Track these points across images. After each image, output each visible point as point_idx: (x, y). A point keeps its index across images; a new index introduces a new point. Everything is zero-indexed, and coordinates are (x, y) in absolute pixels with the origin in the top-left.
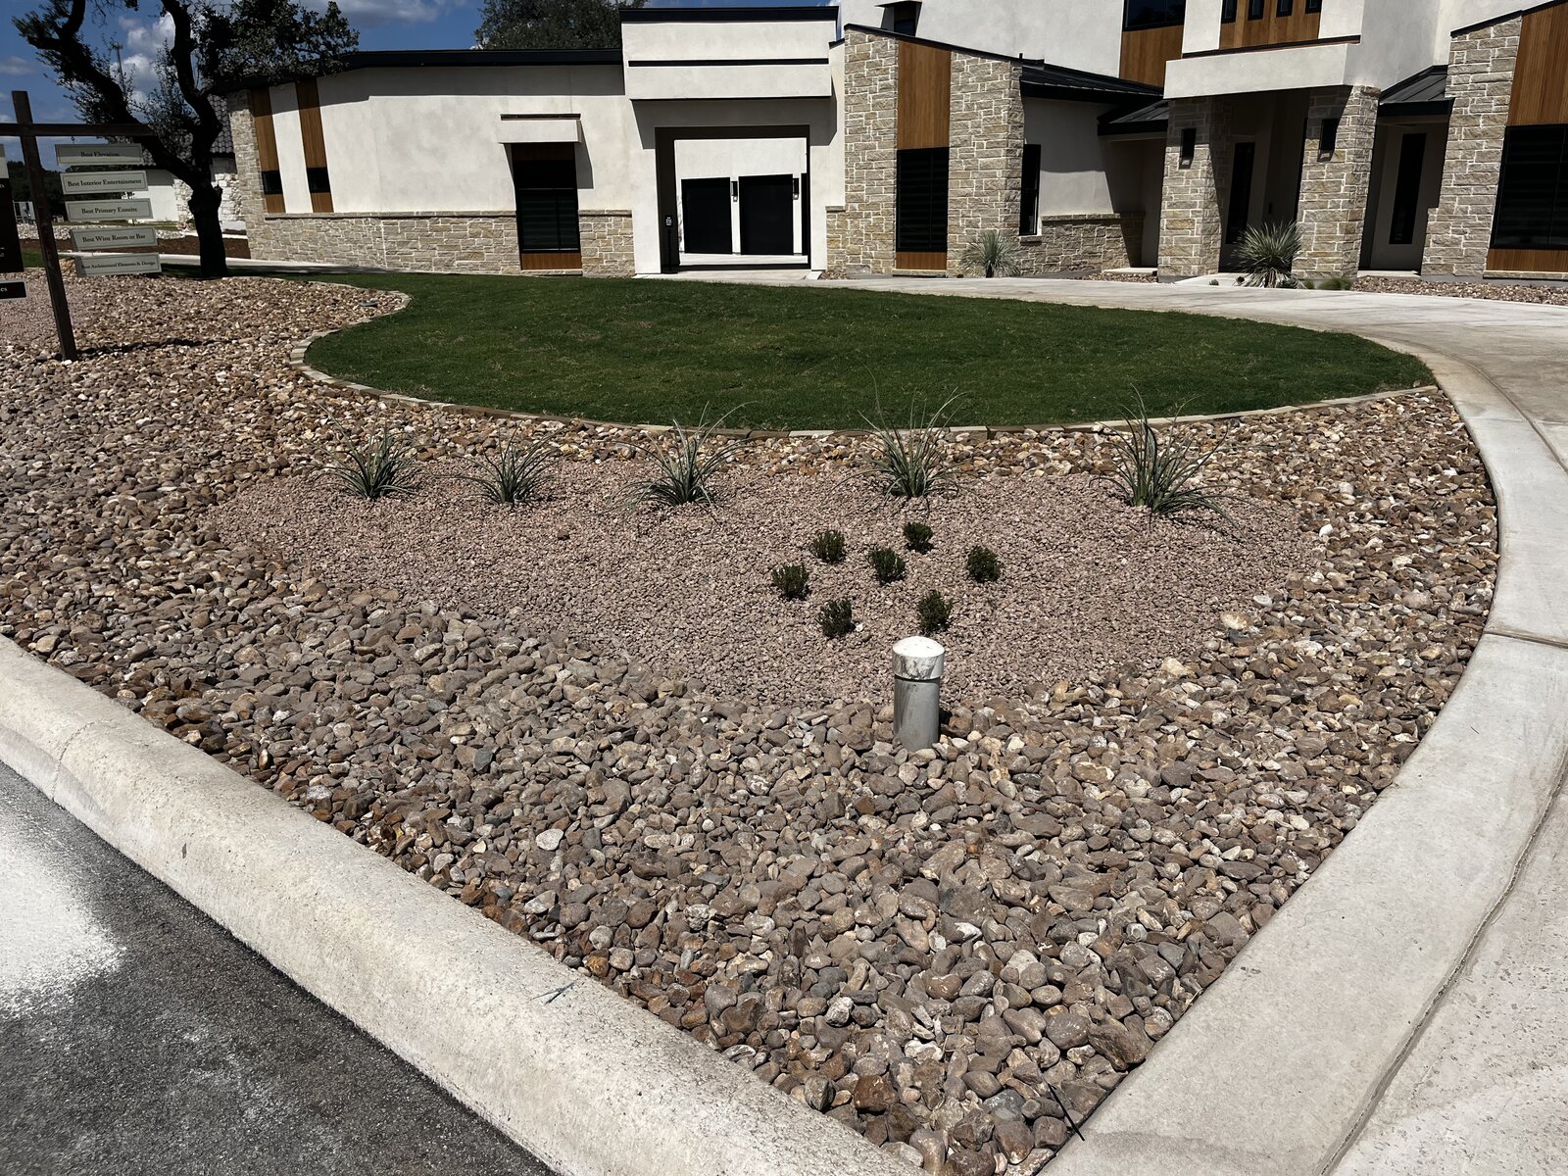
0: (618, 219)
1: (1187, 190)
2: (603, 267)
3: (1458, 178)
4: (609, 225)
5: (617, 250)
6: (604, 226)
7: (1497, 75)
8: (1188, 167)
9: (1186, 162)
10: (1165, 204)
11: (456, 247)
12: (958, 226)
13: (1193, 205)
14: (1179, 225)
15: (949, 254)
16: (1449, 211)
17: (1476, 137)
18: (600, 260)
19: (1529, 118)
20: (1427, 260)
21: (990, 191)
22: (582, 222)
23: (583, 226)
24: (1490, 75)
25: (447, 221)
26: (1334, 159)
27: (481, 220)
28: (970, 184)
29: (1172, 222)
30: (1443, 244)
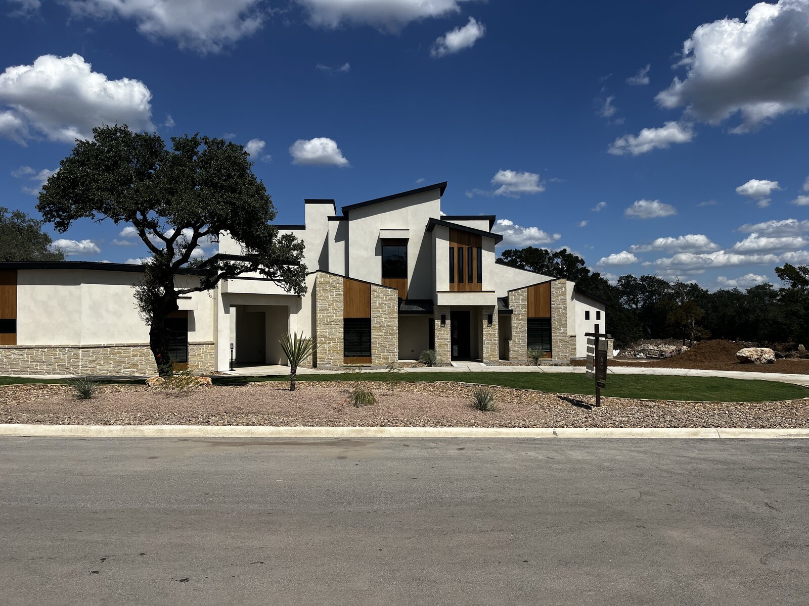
0: (207, 345)
1: (444, 334)
2: (199, 369)
3: (516, 332)
4: (203, 349)
5: (205, 360)
6: (200, 349)
7: (523, 303)
8: (444, 327)
9: (443, 325)
10: (436, 339)
11: (124, 362)
12: (377, 347)
13: (447, 339)
14: (443, 346)
15: (373, 358)
16: (515, 342)
17: (519, 320)
18: (198, 365)
19: (532, 315)
20: (511, 356)
21: (391, 334)
22: (189, 348)
23: (191, 349)
24: (521, 303)
25: (120, 349)
26: (492, 326)
27: (139, 348)
28: (382, 332)
29: (440, 345)
30: (515, 351)
